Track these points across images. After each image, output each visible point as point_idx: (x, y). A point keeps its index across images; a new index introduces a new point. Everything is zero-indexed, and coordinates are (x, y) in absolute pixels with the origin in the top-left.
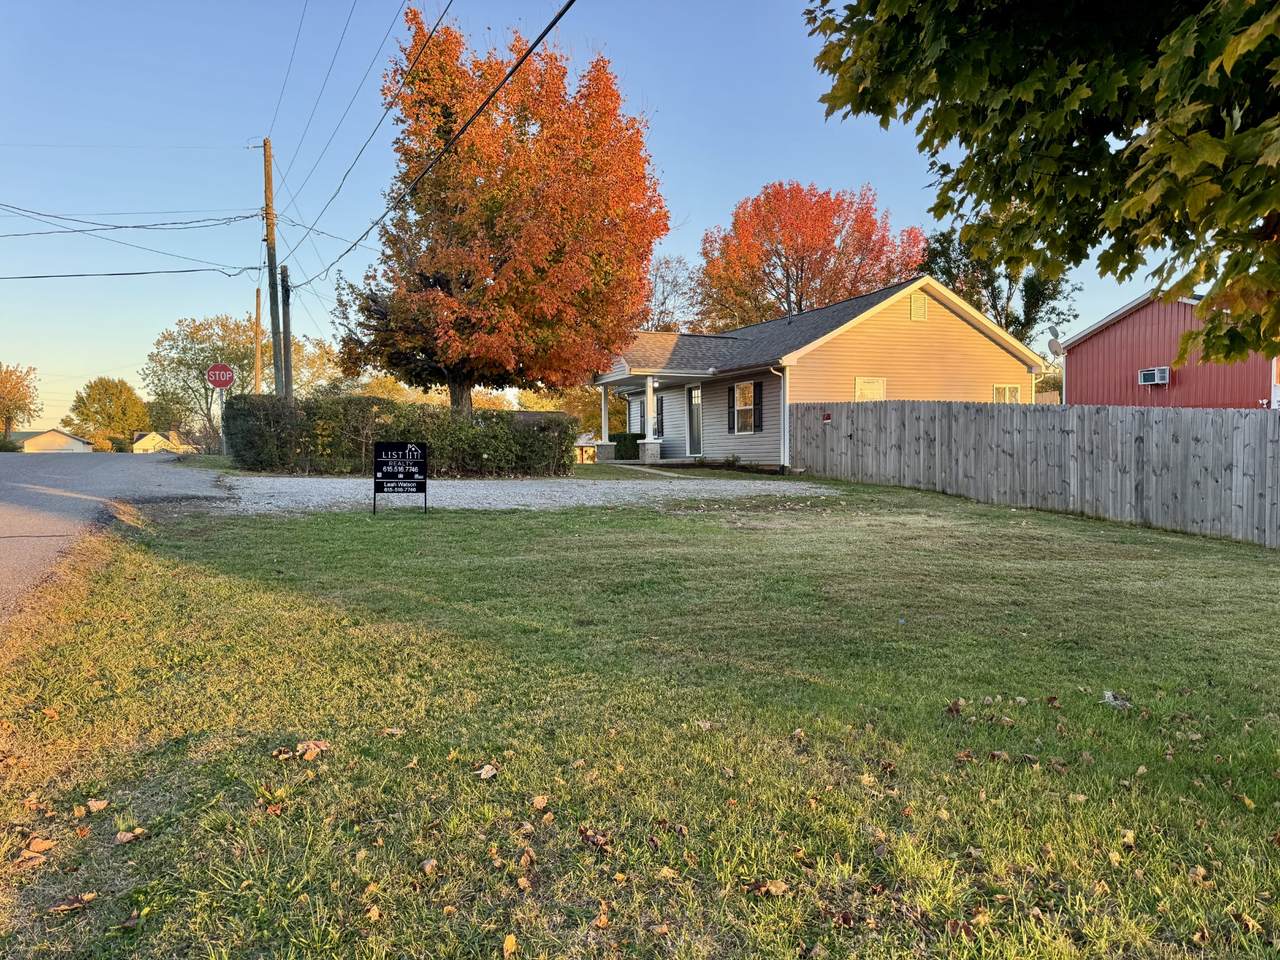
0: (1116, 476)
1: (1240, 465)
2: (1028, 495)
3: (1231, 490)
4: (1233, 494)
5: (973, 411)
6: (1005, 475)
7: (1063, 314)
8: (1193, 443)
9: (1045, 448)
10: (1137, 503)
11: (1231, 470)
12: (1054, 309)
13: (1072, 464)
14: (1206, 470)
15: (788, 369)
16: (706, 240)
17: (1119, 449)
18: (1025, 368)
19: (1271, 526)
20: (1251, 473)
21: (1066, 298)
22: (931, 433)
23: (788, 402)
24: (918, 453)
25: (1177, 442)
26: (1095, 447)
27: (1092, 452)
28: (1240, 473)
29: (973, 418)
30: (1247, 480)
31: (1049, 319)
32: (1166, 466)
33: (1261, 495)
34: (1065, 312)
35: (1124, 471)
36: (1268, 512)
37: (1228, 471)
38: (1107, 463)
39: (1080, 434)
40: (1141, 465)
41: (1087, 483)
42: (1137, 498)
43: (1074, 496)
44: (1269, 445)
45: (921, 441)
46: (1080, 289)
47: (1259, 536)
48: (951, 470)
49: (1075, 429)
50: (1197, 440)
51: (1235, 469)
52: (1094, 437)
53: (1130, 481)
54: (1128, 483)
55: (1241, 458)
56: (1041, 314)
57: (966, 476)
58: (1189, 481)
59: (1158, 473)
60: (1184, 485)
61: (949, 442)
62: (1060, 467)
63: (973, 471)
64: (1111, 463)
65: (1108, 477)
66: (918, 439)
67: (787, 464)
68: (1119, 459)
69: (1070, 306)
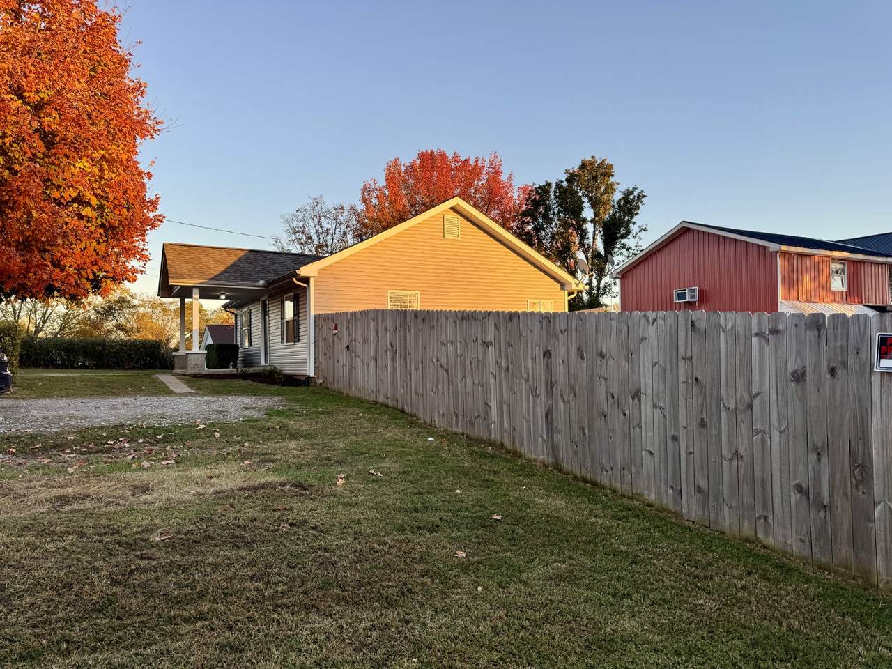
0: (529, 401)
1: (649, 392)
2: (460, 417)
3: (641, 428)
4: (643, 433)
5: (420, 320)
6: (443, 394)
7: (631, 248)
8: (598, 359)
9: (471, 362)
10: (548, 437)
11: (639, 400)
12: (624, 245)
13: (492, 381)
14: (613, 397)
15: (312, 281)
16: (364, 190)
17: (530, 366)
18: (558, 286)
19: (687, 486)
20: (662, 405)
21: (635, 237)
22: (394, 345)
23: (312, 313)
24: (386, 366)
25: (582, 358)
26: (510, 365)
27: (507, 370)
28: (649, 405)
29: (420, 328)
30: (658, 413)
31: (621, 254)
32: (572, 390)
33: (675, 438)
34: (633, 247)
35: (536, 396)
36: (683, 463)
37: (636, 400)
38: (521, 384)
39: (497, 345)
40: (550, 385)
41: (505, 406)
42: (547, 433)
43: (494, 422)
44: (681, 364)
45: (388, 352)
46: (645, 230)
47: (674, 499)
48: (407, 385)
49: (493, 341)
50: (602, 355)
51: (643, 397)
52: (510, 349)
53: (541, 409)
54: (539, 410)
55: (648, 382)
56: (616, 250)
57: (416, 393)
58: (595, 412)
59: (566, 398)
60: (591, 419)
61: (405, 355)
62: (483, 386)
63: (421, 388)
64: (524, 383)
65: (522, 401)
66: (386, 351)
67: (312, 375)
68: (531, 378)
69: (637, 243)
